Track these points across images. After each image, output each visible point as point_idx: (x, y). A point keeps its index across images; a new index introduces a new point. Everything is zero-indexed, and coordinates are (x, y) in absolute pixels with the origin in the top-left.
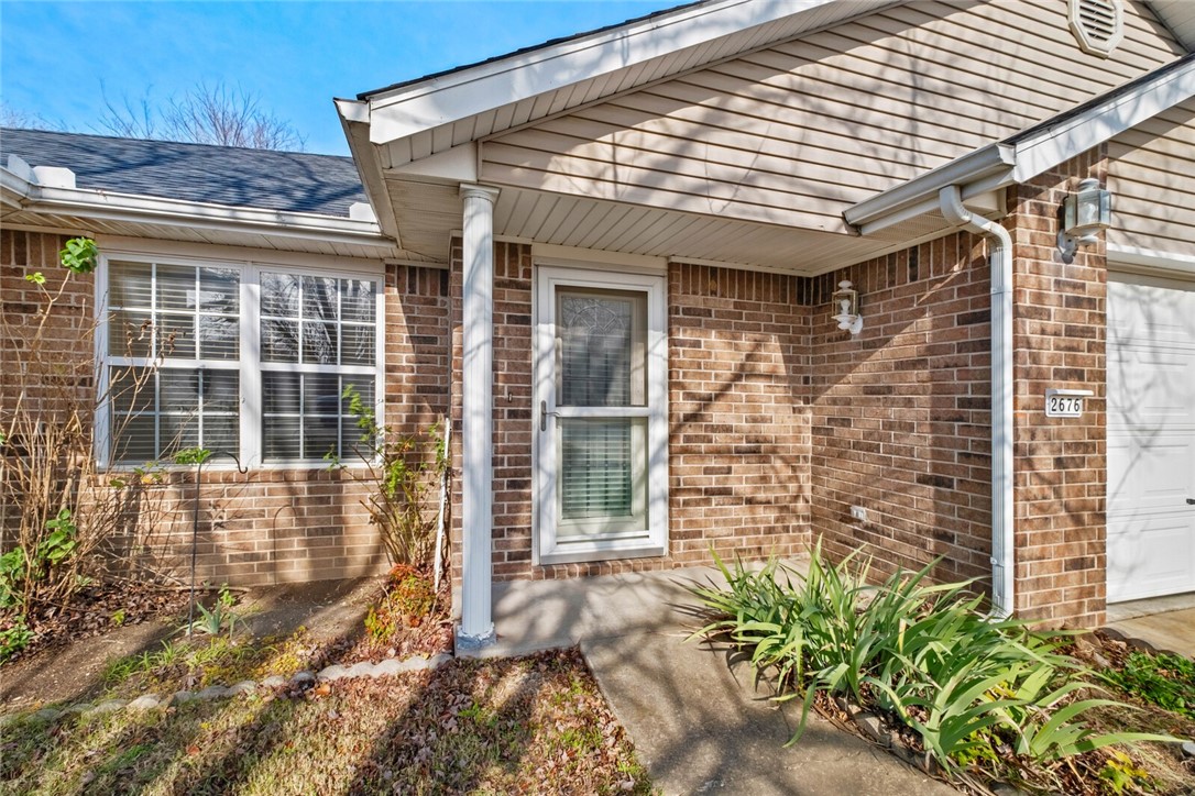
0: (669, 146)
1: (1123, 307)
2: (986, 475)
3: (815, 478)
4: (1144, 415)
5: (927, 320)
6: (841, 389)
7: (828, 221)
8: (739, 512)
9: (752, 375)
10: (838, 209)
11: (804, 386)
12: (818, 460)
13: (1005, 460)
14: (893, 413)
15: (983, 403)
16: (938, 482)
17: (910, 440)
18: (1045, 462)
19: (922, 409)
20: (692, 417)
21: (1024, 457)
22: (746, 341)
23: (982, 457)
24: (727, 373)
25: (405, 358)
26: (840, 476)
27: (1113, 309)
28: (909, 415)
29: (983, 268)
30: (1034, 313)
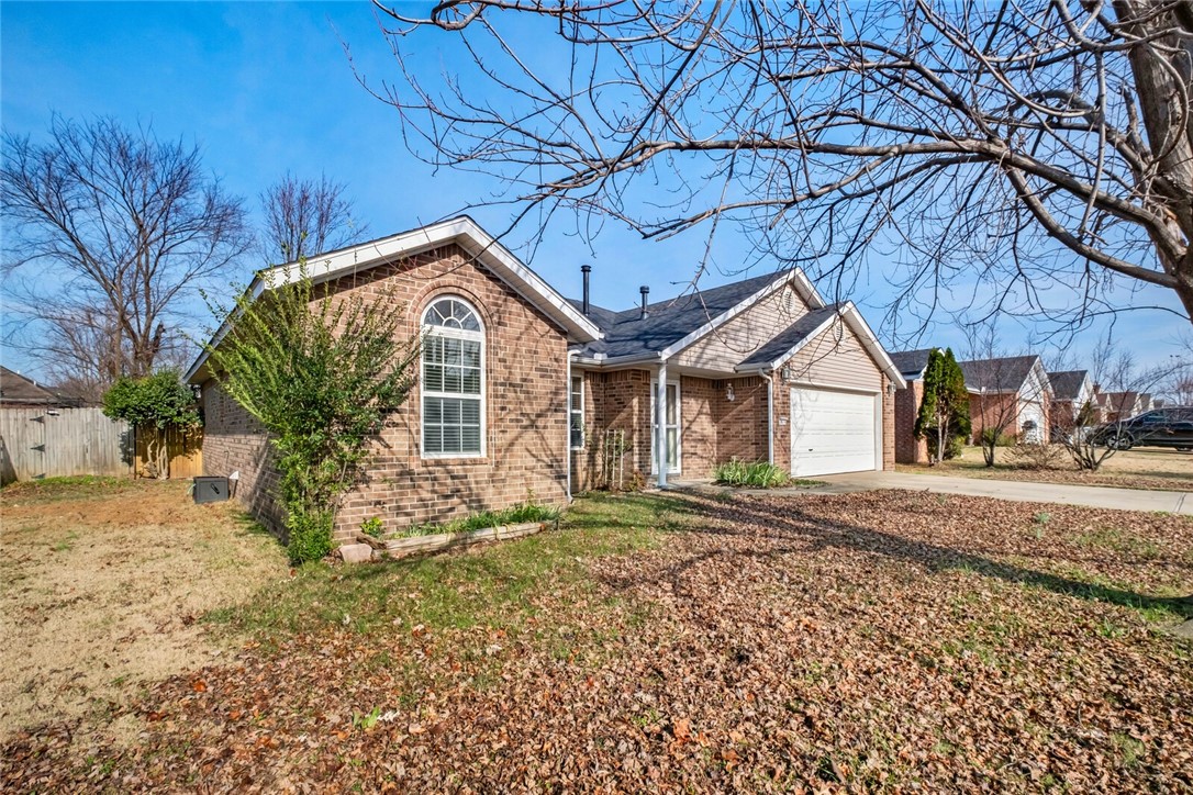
0: (700, 350)
1: (794, 394)
2: (767, 440)
3: (718, 450)
4: (799, 425)
5: (753, 398)
6: (727, 418)
7: (731, 370)
8: (698, 460)
9: (702, 414)
10: (733, 366)
11: (715, 417)
12: (719, 443)
13: (771, 435)
14: (744, 425)
15: (766, 421)
16: (756, 444)
17: (749, 433)
18: (779, 435)
19: (751, 424)
20: (688, 428)
21: (775, 436)
22: (700, 402)
23: (766, 436)
24: (696, 413)
25: (592, 407)
26: (726, 447)
27: (792, 396)
28: (748, 425)
29: (766, 386)
30: (777, 399)
